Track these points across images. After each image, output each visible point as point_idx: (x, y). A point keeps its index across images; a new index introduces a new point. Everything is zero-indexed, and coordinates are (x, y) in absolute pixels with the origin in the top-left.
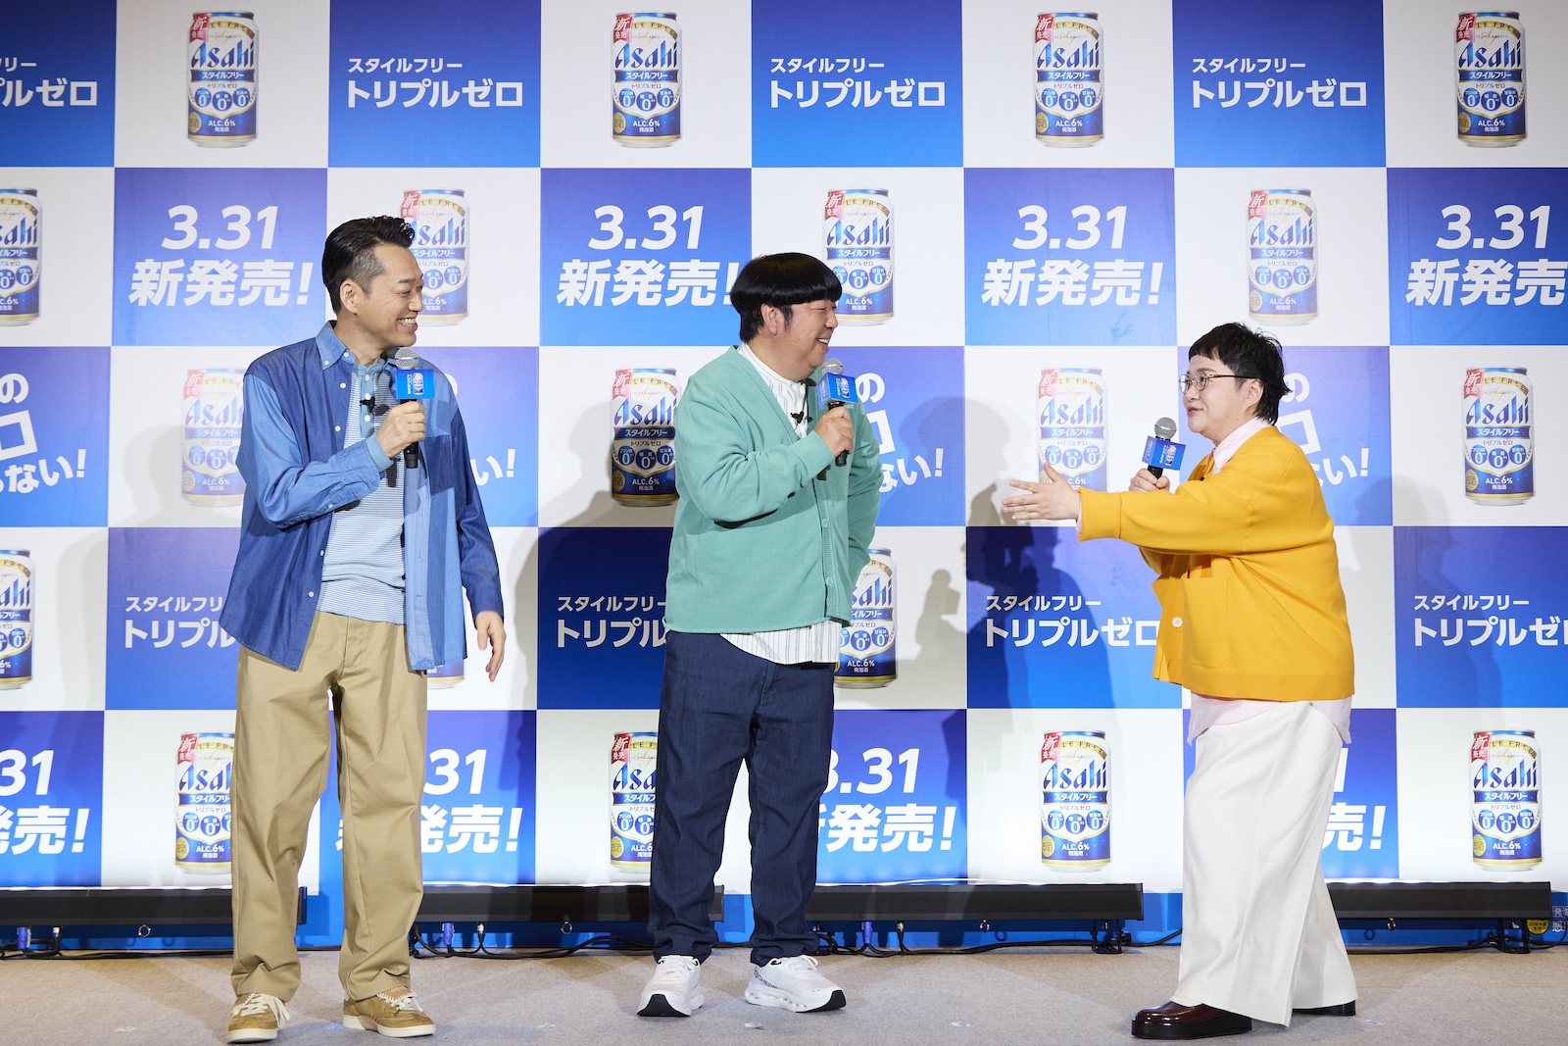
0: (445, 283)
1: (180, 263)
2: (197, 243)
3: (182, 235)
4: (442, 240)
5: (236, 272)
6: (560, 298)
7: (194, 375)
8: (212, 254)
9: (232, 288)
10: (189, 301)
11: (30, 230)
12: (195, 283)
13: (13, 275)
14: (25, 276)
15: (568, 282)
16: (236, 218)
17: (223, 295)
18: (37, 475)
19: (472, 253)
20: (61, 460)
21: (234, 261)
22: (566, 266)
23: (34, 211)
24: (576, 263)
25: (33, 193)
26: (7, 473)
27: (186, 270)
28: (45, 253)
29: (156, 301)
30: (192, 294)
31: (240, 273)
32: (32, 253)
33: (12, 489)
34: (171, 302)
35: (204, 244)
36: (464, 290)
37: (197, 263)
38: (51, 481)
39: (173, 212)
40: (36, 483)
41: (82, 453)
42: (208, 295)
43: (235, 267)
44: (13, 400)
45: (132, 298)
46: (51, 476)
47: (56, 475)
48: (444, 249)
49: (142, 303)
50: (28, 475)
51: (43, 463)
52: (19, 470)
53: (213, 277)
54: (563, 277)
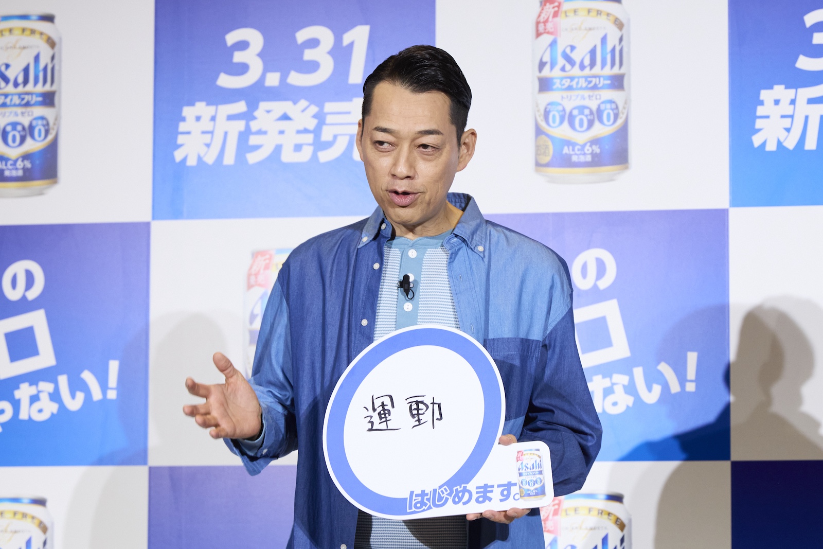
0: (597, 124)
1: (240, 107)
2: (263, 78)
3: (243, 69)
4: (593, 64)
5: (315, 116)
6: (757, 140)
7: (259, 258)
8: (284, 93)
9: (309, 138)
10: (253, 158)
11: (45, 69)
12: (260, 132)
13: (24, 128)
14: (40, 131)
15: (768, 117)
16: (313, 43)
17: (298, 148)
18: (55, 396)
19: (634, 81)
20: (87, 376)
21: (312, 102)
22: (765, 95)
23: (52, 43)
24: (779, 91)
25: (49, 18)
26: (18, 394)
27: (248, 116)
28: (65, 99)
29: (210, 159)
30: (257, 147)
31: (321, 118)
32: (49, 99)
33: (23, 416)
34: (229, 159)
35: (273, 79)
36: (623, 132)
37: (263, 106)
38: (74, 404)
39: (232, 38)
40: (54, 408)
41: (114, 367)
42: (278, 149)
43: (314, 109)
44: (24, 298)
45: (178, 155)
46: (73, 396)
47: (80, 396)
48: (595, 77)
49: (192, 162)
50: (44, 397)
51: (63, 380)
52: (33, 390)
53: (284, 125)
54: (760, 111)
